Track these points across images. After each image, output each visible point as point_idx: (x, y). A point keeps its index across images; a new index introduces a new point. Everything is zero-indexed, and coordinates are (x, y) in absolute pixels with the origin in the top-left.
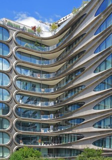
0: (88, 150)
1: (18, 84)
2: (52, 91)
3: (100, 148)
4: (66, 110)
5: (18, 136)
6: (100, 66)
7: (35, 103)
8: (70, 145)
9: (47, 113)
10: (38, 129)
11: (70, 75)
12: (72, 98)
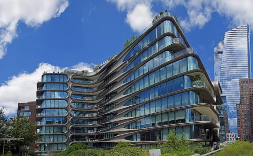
0: (121, 143)
1: (73, 105)
2: (96, 106)
3: (129, 141)
4: (105, 118)
5: (72, 136)
6: (127, 91)
7: (84, 115)
8: (109, 140)
9: (92, 120)
10: (86, 131)
11: (107, 97)
12: (109, 110)
